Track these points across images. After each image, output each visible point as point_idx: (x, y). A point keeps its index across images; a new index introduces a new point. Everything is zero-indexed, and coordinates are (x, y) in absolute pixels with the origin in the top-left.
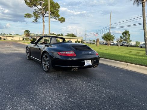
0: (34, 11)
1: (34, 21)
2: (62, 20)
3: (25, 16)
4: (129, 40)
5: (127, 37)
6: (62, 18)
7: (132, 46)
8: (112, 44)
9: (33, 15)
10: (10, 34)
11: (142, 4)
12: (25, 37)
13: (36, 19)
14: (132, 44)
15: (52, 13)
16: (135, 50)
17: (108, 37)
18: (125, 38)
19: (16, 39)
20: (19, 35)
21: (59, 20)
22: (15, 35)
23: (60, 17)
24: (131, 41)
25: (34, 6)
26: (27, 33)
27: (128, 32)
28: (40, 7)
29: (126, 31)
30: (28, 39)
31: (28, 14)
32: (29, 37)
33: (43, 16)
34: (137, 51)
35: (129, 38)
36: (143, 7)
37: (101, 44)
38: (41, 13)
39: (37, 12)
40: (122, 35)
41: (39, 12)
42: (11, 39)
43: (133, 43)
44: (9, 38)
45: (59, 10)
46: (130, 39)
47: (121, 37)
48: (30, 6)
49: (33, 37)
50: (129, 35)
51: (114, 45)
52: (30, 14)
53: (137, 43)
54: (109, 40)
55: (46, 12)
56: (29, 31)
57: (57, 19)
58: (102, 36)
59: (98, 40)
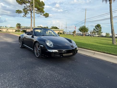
0: (24, 8)
1: (23, 16)
2: (47, 15)
3: (16, 12)
5: (99, 30)
6: (47, 14)
7: (103, 36)
9: (23, 11)
10: (6, 27)
11: (109, 1)
12: (17, 29)
13: (26, 15)
15: (38, 9)
16: (105, 40)
17: (83, 29)
18: (97, 30)
19: (10, 31)
20: (13, 28)
21: (44, 15)
22: (10, 27)
23: (45, 13)
24: (102, 33)
25: (23, 4)
26: (19, 26)
27: (100, 25)
29: (98, 25)
30: (20, 30)
31: (19, 10)
32: (20, 29)
33: (31, 12)
34: (105, 41)
36: (110, 4)
37: (78, 35)
38: (29, 10)
39: (26, 9)
41: (28, 8)
42: (6, 31)
43: (104, 34)
44: (4, 30)
45: (44, 7)
46: (101, 31)
47: (94, 29)
48: (20, 4)
49: (24, 29)
50: (101, 28)
51: (88, 36)
52: (20, 10)
53: (107, 34)
54: (84, 32)
55: (33, 9)
57: (43, 14)
58: (79, 28)
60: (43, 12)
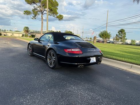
0: (33, 9)
1: (33, 17)
2: (60, 18)
3: (24, 13)
4: (125, 38)
6: (61, 16)
7: (127, 44)
8: (108, 42)
9: (32, 12)
10: (10, 31)
12: (24, 34)
13: (35, 16)
14: (127, 42)
15: (51, 10)
16: (130, 48)
17: (105, 35)
18: (121, 36)
19: (16, 35)
20: (19, 32)
21: (57, 18)
22: (15, 31)
23: (58, 15)
25: (33, 4)
26: (27, 30)
27: (124, 30)
28: (39, 4)
29: (121, 29)
31: (27, 11)
32: (28, 34)
33: (42, 13)
35: (124, 36)
38: (40, 11)
39: (36, 9)
40: (118, 34)
41: (38, 9)
42: (11, 35)
43: (129, 41)
44: (9, 35)
47: (117, 35)
48: (29, 4)
49: (32, 34)
50: (125, 33)
51: (110, 43)
52: (29, 11)
53: (132, 41)
54: (106, 38)
55: (45, 9)
56: (28, 28)
57: (56, 16)
58: (99, 34)
59: (95, 38)
60: (57, 13)
